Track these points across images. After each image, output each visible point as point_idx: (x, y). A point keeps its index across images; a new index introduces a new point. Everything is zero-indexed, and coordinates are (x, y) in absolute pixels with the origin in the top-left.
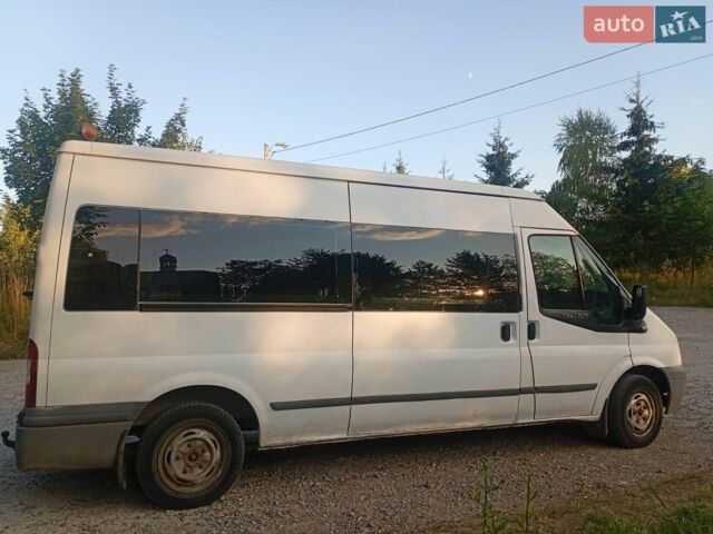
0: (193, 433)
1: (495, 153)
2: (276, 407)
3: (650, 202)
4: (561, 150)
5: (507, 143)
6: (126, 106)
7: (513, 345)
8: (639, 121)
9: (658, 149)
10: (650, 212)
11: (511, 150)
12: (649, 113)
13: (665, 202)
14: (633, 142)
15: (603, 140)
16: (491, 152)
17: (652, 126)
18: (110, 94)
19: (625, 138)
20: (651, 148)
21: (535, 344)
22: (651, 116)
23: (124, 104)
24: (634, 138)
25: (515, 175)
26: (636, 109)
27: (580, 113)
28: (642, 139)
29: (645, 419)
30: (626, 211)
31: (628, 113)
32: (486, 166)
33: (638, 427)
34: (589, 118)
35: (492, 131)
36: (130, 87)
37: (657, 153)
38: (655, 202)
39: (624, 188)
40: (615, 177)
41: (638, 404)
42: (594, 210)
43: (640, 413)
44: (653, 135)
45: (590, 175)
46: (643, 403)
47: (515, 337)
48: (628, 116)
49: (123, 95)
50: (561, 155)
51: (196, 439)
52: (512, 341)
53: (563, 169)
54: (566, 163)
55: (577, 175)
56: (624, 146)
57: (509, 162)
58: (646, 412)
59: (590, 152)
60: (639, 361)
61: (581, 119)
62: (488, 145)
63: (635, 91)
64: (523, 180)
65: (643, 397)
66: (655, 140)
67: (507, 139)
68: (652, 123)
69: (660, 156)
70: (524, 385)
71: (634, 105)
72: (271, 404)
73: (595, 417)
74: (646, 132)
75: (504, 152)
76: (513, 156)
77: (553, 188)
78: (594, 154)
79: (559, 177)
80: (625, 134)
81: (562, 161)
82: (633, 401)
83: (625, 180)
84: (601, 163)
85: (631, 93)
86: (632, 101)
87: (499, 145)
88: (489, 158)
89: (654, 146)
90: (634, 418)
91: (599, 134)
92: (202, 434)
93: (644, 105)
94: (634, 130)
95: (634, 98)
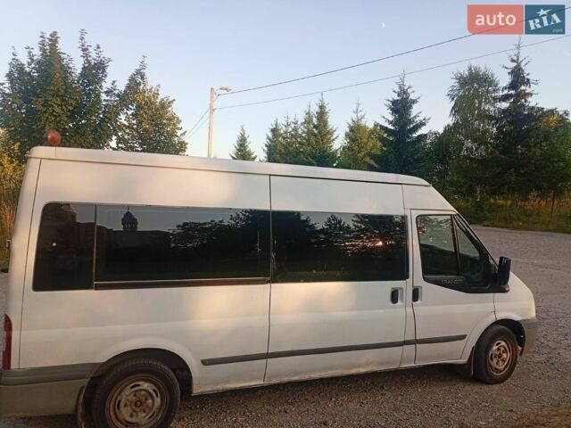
0: (139, 385)
1: (399, 98)
2: (205, 363)
3: (522, 147)
4: (453, 99)
5: (409, 91)
6: (95, 64)
7: (400, 307)
8: (518, 78)
9: (532, 102)
10: (522, 153)
11: (412, 97)
12: (526, 72)
13: (535, 145)
14: (511, 96)
15: (488, 91)
16: (396, 98)
17: (528, 82)
18: (81, 53)
19: (506, 92)
20: (526, 101)
21: (418, 305)
22: (528, 74)
23: (93, 62)
24: (513, 92)
25: (415, 117)
26: (516, 67)
27: (470, 69)
28: (520, 93)
29: (503, 361)
30: (502, 152)
31: (509, 71)
32: (392, 109)
33: (498, 367)
34: (477, 72)
35: (398, 80)
36: (98, 47)
37: (531, 105)
38: (527, 146)
39: (502, 132)
40: (496, 123)
41: (498, 349)
42: (477, 149)
43: (500, 356)
44: (528, 90)
45: (476, 120)
46: (502, 349)
47: (402, 300)
48: (509, 73)
49: (93, 55)
50: (453, 103)
51: (141, 390)
52: (399, 303)
53: (454, 115)
54: (456, 110)
55: (465, 120)
56: (505, 98)
57: (411, 107)
58: (505, 355)
59: (477, 101)
60: (501, 316)
61: (471, 73)
62: (394, 91)
63: (516, 52)
64: (421, 121)
65: (503, 343)
66: (531, 94)
67: (409, 87)
68: (528, 80)
69: (533, 108)
70: (407, 339)
71: (515, 64)
72: (202, 361)
73: (464, 361)
74: (523, 88)
75: (407, 98)
76: (414, 102)
77: (445, 131)
78: (480, 103)
79: (450, 121)
80: (506, 88)
81: (453, 108)
82: (495, 347)
83: (504, 126)
84: (485, 111)
85: (513, 53)
86: (513, 61)
87: (403, 92)
88: (394, 102)
89: (529, 99)
90: (495, 361)
91: (484, 87)
92: (146, 385)
93: (522, 65)
94: (513, 86)
95: (515, 58)
